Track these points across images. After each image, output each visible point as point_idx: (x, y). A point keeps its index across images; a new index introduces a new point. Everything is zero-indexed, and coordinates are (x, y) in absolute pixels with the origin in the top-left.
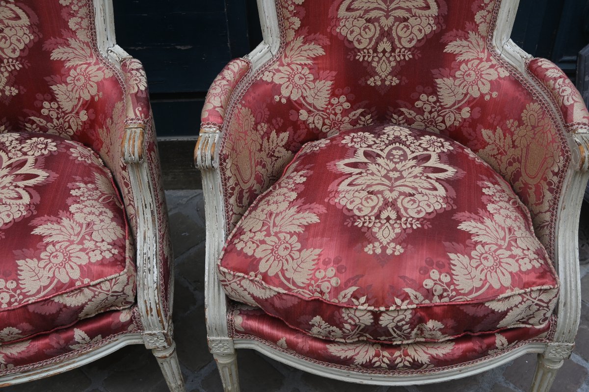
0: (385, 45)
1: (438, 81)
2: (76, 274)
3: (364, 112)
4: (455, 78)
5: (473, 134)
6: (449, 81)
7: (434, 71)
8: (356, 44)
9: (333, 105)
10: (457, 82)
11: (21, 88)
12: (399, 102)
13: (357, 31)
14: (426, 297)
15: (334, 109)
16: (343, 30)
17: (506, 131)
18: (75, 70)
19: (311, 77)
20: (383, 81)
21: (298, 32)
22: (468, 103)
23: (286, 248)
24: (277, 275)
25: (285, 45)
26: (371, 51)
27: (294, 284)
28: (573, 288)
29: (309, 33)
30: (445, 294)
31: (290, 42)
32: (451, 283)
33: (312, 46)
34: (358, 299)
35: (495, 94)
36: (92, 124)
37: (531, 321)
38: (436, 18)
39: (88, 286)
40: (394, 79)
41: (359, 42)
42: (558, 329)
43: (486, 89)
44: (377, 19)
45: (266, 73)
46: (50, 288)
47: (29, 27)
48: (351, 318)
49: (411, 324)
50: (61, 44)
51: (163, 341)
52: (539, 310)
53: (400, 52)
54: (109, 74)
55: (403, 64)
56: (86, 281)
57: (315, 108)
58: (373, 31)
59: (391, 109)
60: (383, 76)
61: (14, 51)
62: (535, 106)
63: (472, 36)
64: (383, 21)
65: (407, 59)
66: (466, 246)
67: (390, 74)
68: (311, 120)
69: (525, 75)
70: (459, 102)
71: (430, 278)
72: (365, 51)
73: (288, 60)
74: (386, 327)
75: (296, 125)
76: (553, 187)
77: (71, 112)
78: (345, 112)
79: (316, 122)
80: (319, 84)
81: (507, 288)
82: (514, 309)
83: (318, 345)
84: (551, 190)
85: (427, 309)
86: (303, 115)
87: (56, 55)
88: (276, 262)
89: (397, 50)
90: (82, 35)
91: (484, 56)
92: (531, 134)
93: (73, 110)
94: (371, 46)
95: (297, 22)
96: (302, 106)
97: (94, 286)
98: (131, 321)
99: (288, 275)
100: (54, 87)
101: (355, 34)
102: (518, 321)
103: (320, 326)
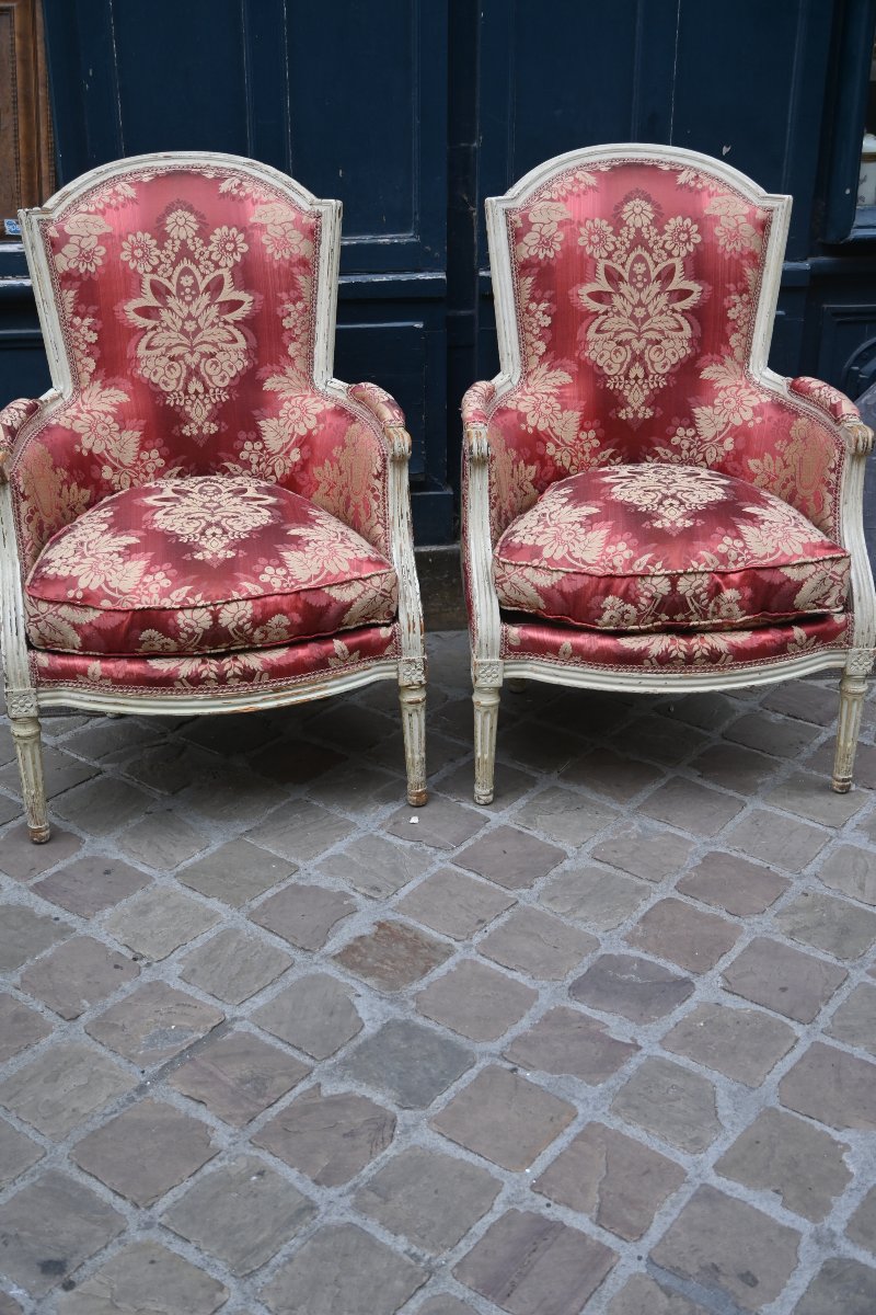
0: (637, 371)
1: (696, 411)
2: (345, 567)
3: (614, 452)
4: (714, 406)
5: (739, 468)
6: (708, 410)
7: (690, 400)
8: (606, 369)
9: (581, 440)
10: (717, 411)
11: (223, 424)
12: (654, 439)
13: (607, 355)
14: (722, 563)
15: (582, 446)
16: (592, 354)
17: (774, 453)
18: (290, 401)
19: (558, 407)
20: (636, 413)
21: (542, 358)
22: (730, 434)
23: (570, 534)
24: (563, 558)
25: (527, 374)
26: (622, 378)
27: (584, 562)
28: (865, 581)
29: (555, 358)
30: (740, 559)
31: (532, 371)
32: (745, 547)
33: (558, 373)
34: (653, 565)
35: (759, 420)
36: (304, 465)
37: (828, 603)
38: (690, 340)
39: (357, 579)
40: (648, 410)
41: (610, 367)
42: (857, 628)
43: (748, 415)
44: (628, 342)
45: (510, 402)
46: (320, 578)
47: (246, 352)
48: (647, 589)
49: (709, 591)
50: (276, 373)
51: (420, 673)
52: (833, 585)
53: (653, 378)
54: (330, 406)
55: (658, 392)
56: (356, 574)
57: (563, 441)
58: (625, 355)
59: (644, 449)
60: (636, 408)
61: (223, 379)
62: (803, 421)
63: (728, 360)
64: (635, 343)
65: (661, 386)
66: (754, 522)
67: (643, 404)
68: (558, 456)
69: (788, 397)
70: (720, 433)
71: (723, 543)
72: (616, 377)
73: (531, 390)
74: (683, 596)
75: (543, 460)
76: (832, 486)
77: (279, 453)
78: (595, 452)
79: (563, 458)
80: (567, 414)
81: (799, 556)
82: (809, 580)
83: (607, 643)
84: (830, 491)
85: (723, 574)
86: (551, 450)
87: (268, 385)
88: (561, 547)
89: (651, 377)
90: (300, 363)
91: (742, 382)
92: (803, 446)
93: (282, 449)
94: (622, 372)
95: (541, 347)
96: (549, 438)
97: (364, 580)
98: (391, 638)
99: (576, 555)
100: (261, 423)
101: (605, 358)
102: (814, 602)
103: (612, 608)
